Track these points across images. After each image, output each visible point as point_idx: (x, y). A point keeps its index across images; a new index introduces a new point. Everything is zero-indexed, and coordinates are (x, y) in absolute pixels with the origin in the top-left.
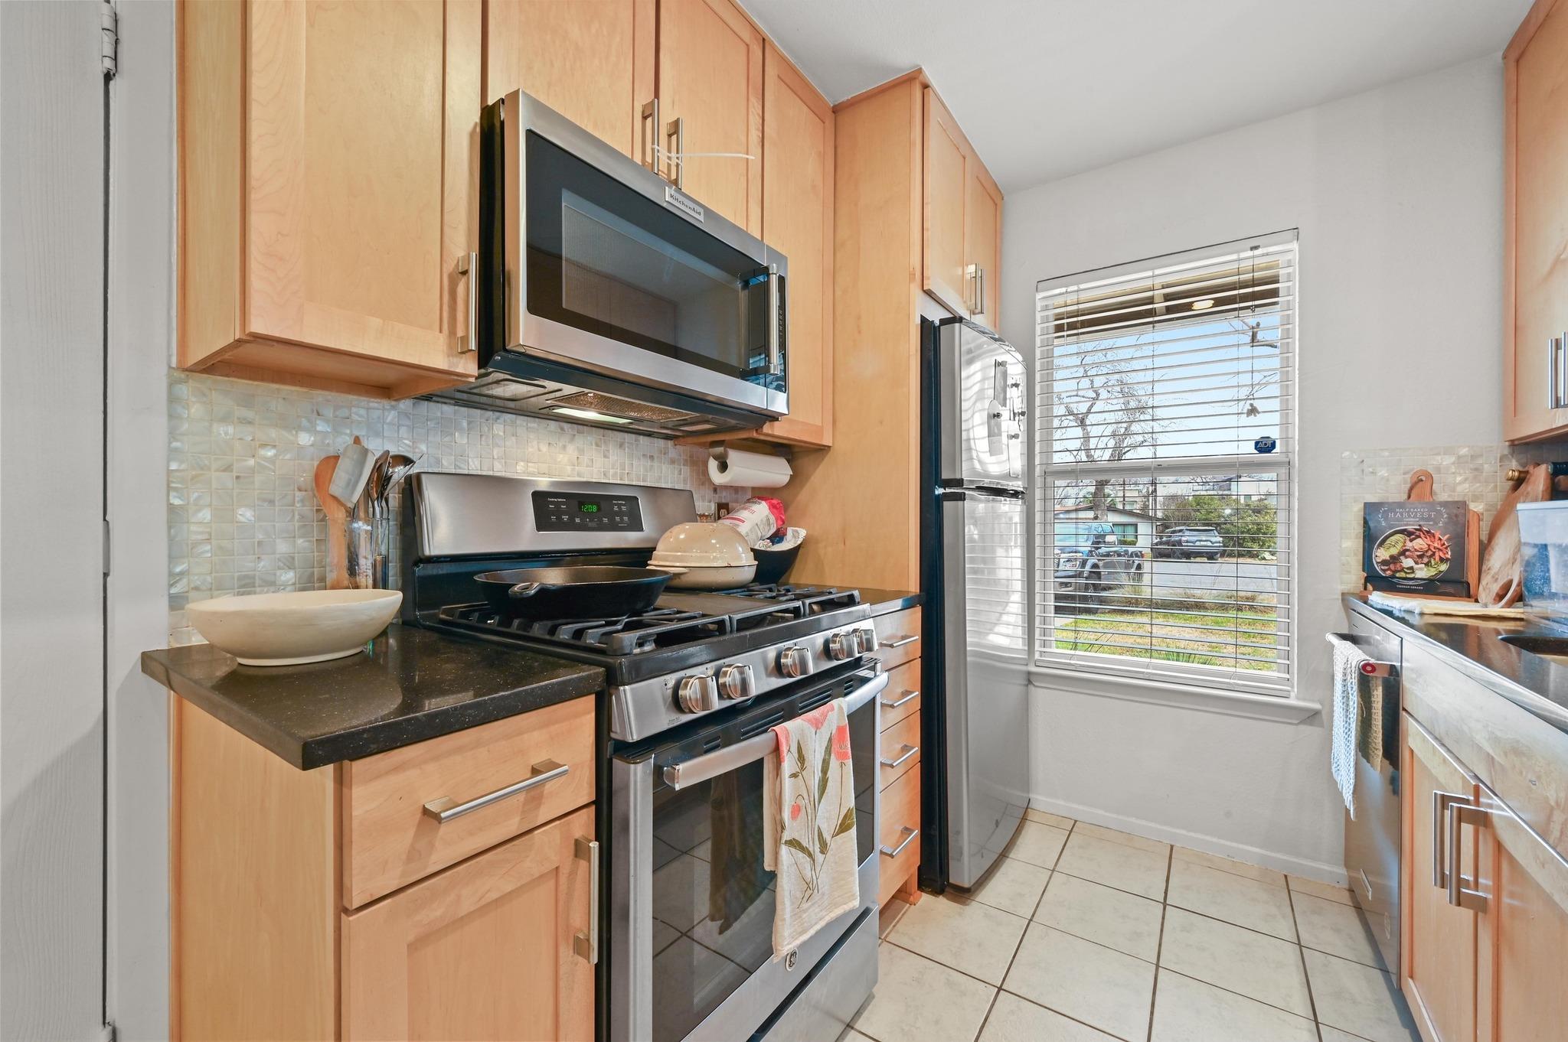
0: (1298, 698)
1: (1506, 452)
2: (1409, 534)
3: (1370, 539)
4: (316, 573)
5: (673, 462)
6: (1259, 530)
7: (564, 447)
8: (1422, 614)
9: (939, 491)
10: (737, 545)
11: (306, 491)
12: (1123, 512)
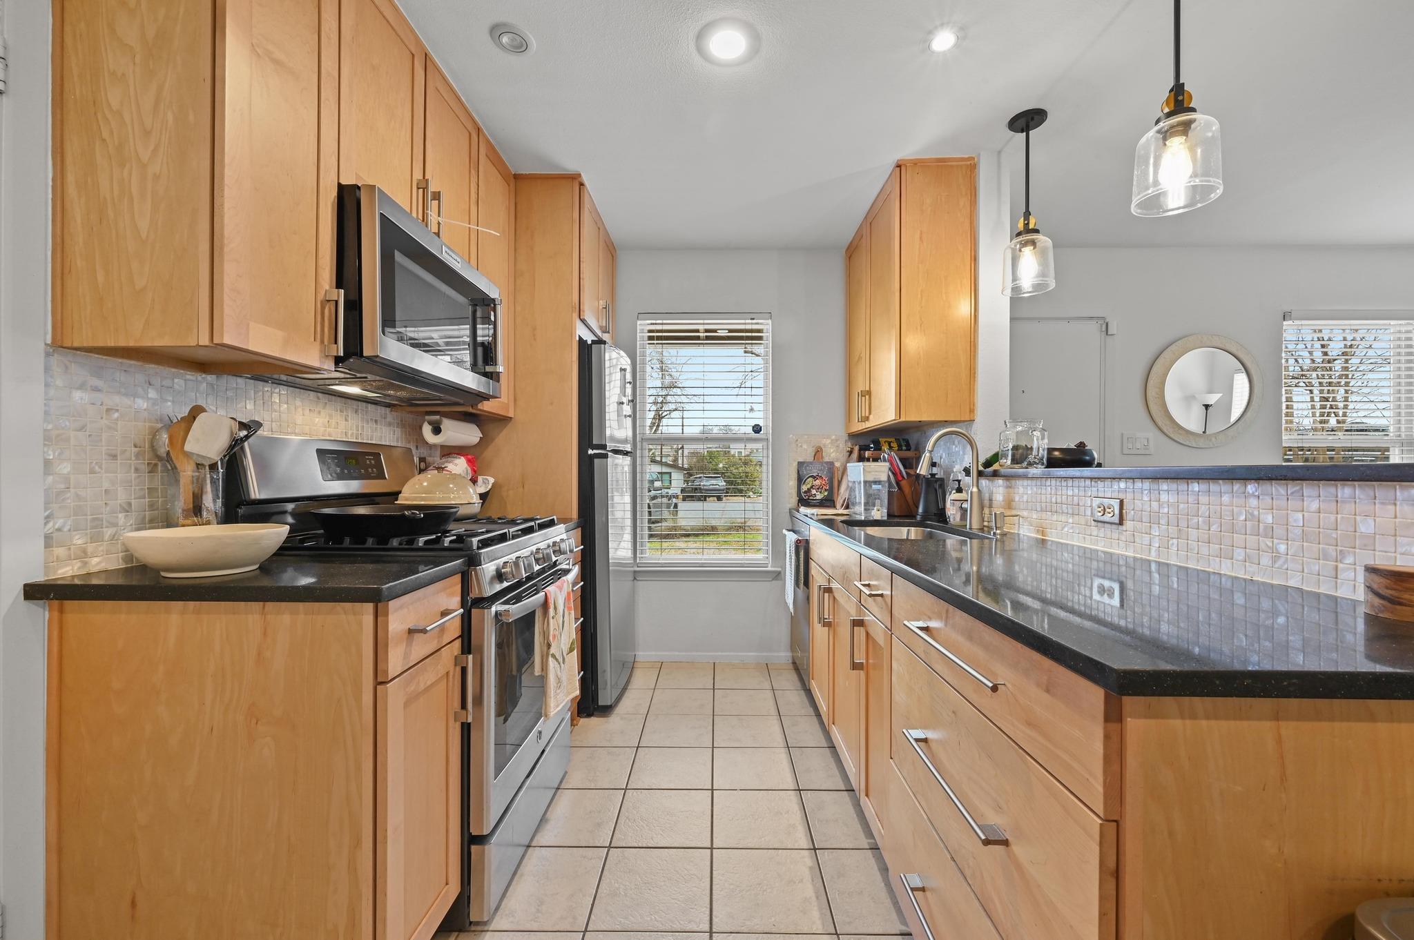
0: (771, 567)
1: (847, 438)
2: (813, 477)
3: (800, 480)
4: (147, 516)
5: (390, 424)
6: (747, 477)
7: (319, 412)
8: (817, 515)
9: (590, 452)
10: (469, 487)
11: (140, 447)
12: (661, 463)
